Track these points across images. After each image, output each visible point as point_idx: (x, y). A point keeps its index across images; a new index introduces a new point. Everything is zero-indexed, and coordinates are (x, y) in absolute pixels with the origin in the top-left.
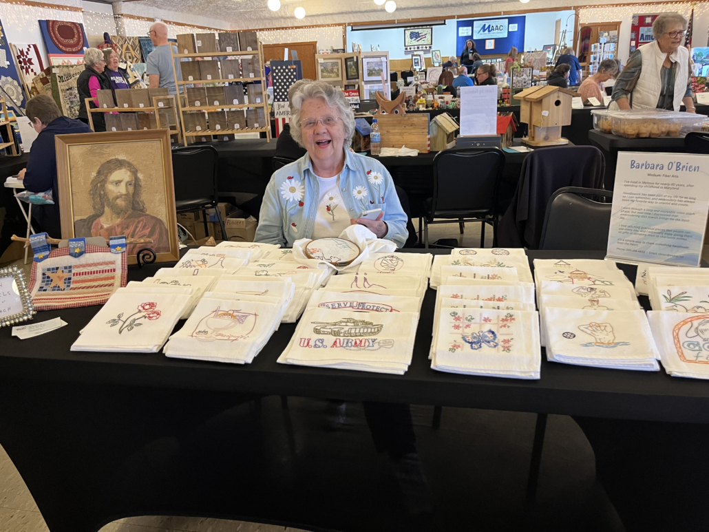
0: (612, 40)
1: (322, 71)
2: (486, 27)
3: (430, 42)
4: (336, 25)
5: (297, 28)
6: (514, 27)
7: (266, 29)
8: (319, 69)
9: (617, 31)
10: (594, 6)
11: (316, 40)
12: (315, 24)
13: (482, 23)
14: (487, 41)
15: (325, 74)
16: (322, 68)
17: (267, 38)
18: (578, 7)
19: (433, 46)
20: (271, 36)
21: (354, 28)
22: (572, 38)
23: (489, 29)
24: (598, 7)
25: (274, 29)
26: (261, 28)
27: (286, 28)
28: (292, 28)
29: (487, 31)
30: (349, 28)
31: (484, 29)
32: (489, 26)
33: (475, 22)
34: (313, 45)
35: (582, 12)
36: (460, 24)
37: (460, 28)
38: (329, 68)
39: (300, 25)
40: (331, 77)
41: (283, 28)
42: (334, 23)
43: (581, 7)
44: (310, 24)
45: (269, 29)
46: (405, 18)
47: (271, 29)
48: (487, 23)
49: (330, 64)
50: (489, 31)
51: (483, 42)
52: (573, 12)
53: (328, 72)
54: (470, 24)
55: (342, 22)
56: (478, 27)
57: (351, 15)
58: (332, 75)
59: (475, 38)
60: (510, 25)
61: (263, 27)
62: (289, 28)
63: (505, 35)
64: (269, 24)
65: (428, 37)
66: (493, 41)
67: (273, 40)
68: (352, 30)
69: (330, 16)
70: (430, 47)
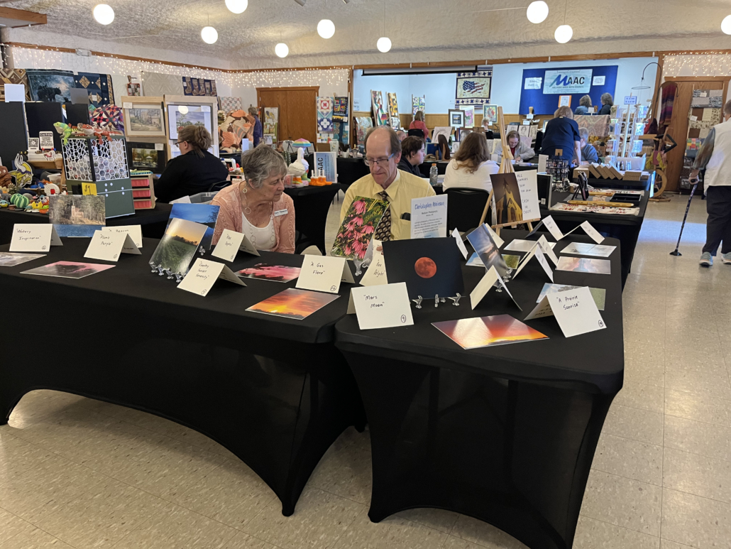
0: (713, 104)
1: (132, 121)
2: (562, 78)
3: (487, 95)
4: (341, 67)
5: (299, 69)
6: (600, 81)
7: (266, 70)
8: (128, 117)
9: (722, 91)
10: (688, 52)
11: (318, 85)
12: (317, 65)
13: (557, 73)
14: (561, 97)
15: (137, 125)
16: (133, 116)
17: (268, 80)
18: (663, 52)
19: (491, 100)
20: (271, 78)
21: (365, 72)
22: (651, 98)
23: (565, 81)
24: (694, 54)
25: (274, 70)
26: (261, 68)
27: (287, 69)
28: (294, 69)
29: (562, 84)
30: (360, 72)
31: (558, 81)
32: (566, 77)
33: (547, 72)
34: (315, 90)
35: (669, 60)
36: (527, 73)
37: (527, 79)
38: (145, 117)
39: (301, 66)
40: (148, 130)
41: (283, 69)
42: (339, 65)
43: (667, 53)
44: (312, 66)
45: (269, 70)
46: (422, 61)
47: (271, 69)
48: (563, 74)
49: (146, 111)
50: (565, 84)
51: (555, 98)
52: (656, 60)
53: (141, 121)
54: (540, 73)
55: (348, 64)
56: (551, 78)
57: (357, 55)
58: (150, 127)
59: (545, 92)
60: (595, 78)
61: (264, 68)
62: (290, 69)
63: (587, 90)
64: (269, 63)
65: (486, 88)
66: (569, 98)
67: (273, 83)
68: (364, 74)
69: (333, 56)
70: (487, 102)
